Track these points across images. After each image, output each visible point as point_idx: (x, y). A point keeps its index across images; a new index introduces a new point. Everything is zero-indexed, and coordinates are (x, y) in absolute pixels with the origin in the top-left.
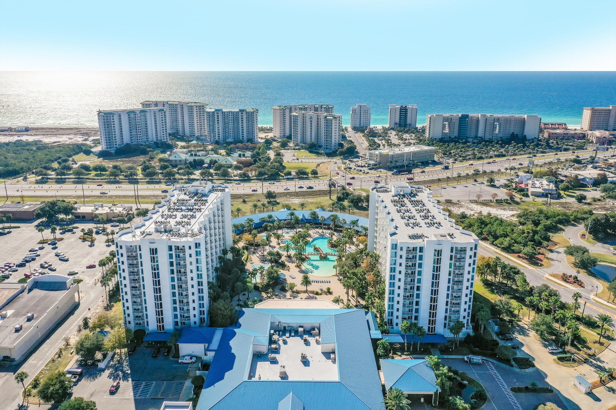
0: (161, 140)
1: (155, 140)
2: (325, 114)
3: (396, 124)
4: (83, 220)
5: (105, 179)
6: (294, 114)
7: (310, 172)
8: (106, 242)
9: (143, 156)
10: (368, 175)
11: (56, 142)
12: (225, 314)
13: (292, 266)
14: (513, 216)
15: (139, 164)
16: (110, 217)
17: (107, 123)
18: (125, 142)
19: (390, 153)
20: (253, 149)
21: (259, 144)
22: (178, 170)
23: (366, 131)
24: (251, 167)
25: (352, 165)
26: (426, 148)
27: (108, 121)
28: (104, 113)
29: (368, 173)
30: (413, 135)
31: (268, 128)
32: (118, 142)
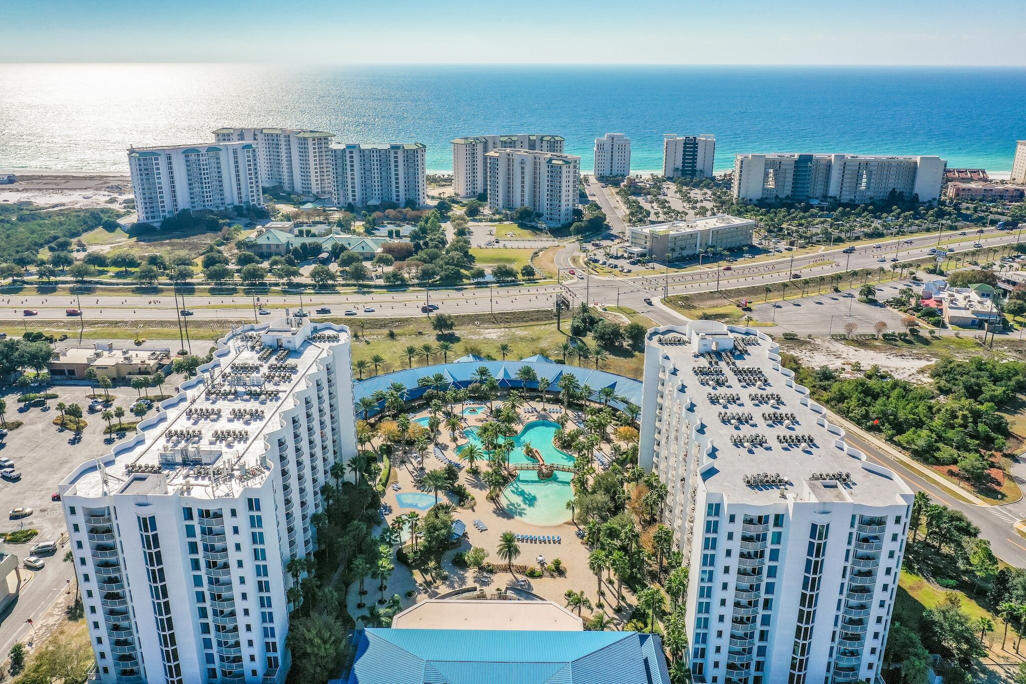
0: (248, 202)
1: (236, 203)
2: (549, 155)
3: (677, 169)
4: (71, 379)
5: (132, 284)
6: (491, 153)
7: (520, 271)
8: (105, 433)
9: (210, 234)
10: (631, 277)
11: (56, 206)
12: (322, 653)
13: (479, 495)
14: (922, 371)
15: (201, 252)
16: (124, 372)
17: (146, 172)
18: (180, 207)
19: (671, 233)
20: (415, 220)
21: (427, 211)
22: (272, 264)
23: (622, 184)
24: (408, 261)
25: (600, 255)
26: (737, 221)
27: (149, 167)
28: (140, 154)
29: (629, 271)
30: (709, 192)
31: (446, 176)
32: (168, 206)
